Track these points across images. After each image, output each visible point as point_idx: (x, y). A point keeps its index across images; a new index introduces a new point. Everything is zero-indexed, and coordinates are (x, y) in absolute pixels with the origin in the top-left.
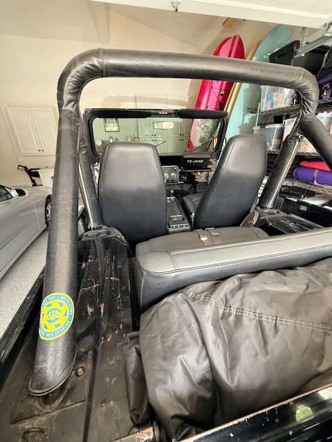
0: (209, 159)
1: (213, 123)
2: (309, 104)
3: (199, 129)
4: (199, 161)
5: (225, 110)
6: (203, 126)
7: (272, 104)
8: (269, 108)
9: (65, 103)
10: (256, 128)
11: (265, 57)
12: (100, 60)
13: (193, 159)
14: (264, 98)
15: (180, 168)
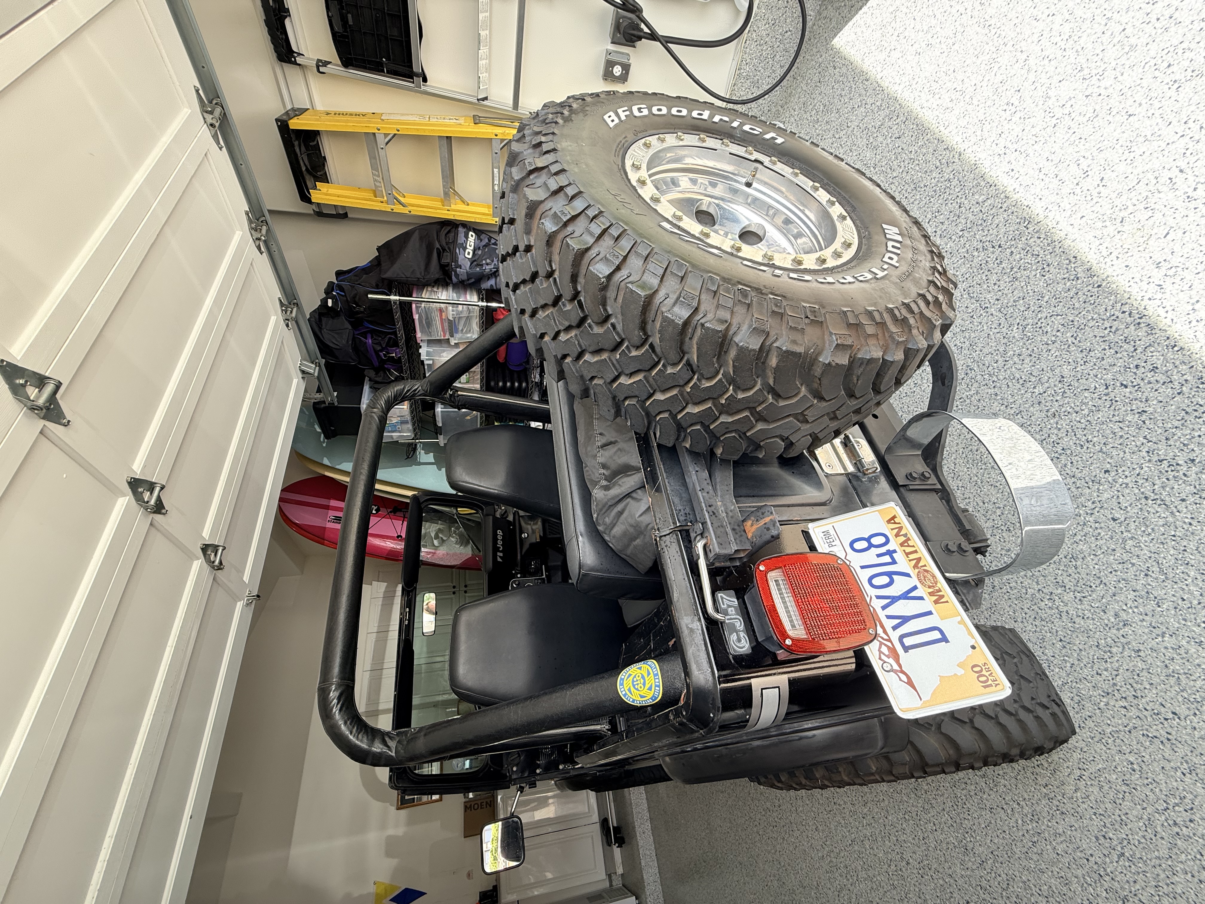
0: (495, 519)
1: (431, 521)
2: (408, 391)
3: (442, 551)
4: (500, 538)
5: (408, 501)
6: (436, 542)
7: (403, 422)
8: (410, 426)
9: (385, 750)
10: (442, 440)
11: (324, 445)
12: (333, 687)
13: (496, 549)
14: (392, 437)
15: (514, 576)
